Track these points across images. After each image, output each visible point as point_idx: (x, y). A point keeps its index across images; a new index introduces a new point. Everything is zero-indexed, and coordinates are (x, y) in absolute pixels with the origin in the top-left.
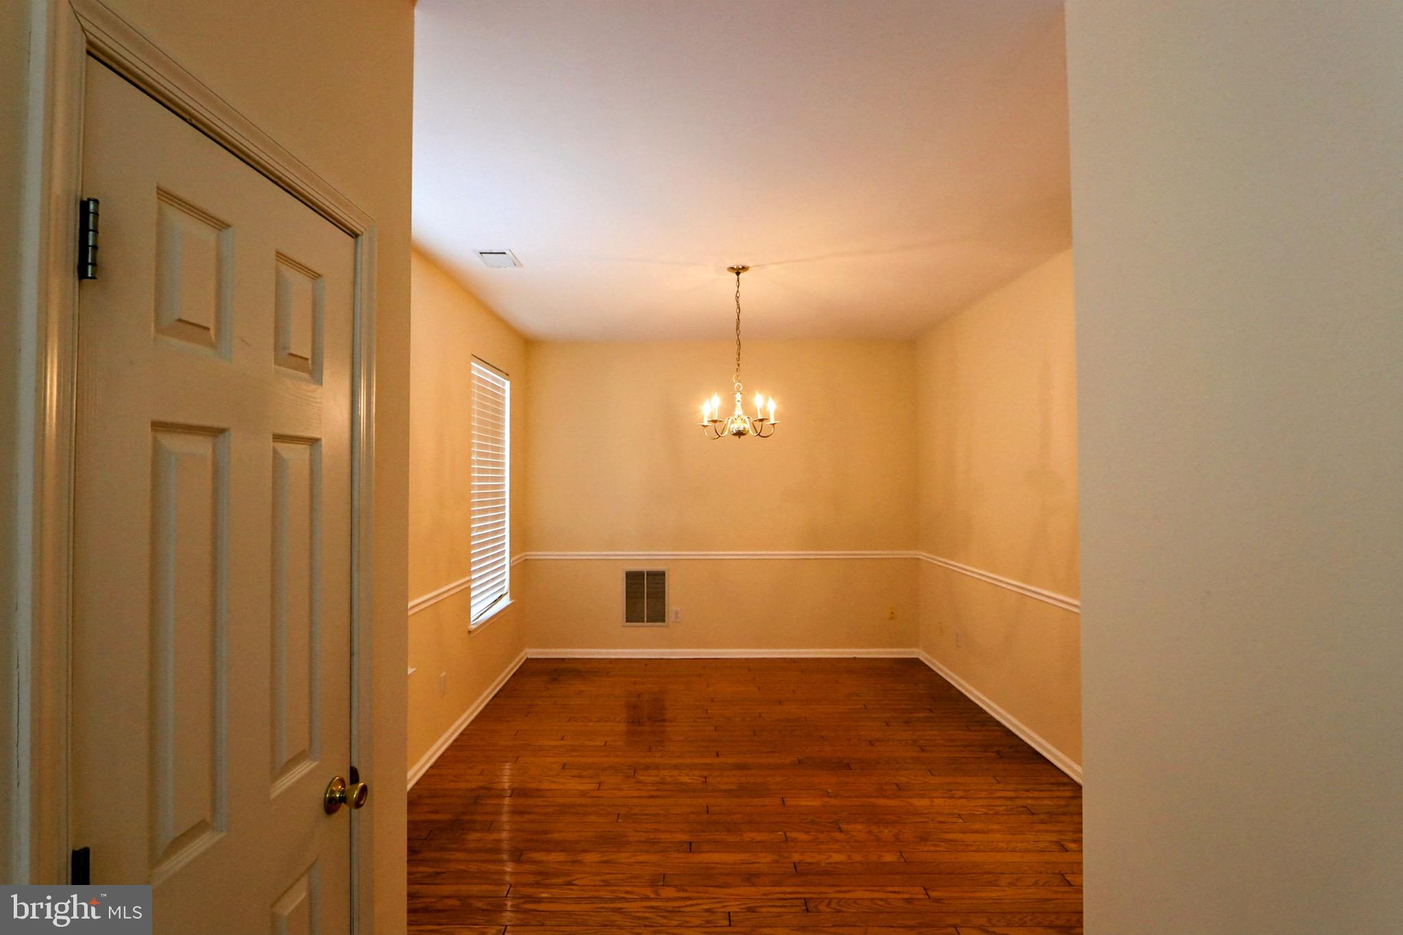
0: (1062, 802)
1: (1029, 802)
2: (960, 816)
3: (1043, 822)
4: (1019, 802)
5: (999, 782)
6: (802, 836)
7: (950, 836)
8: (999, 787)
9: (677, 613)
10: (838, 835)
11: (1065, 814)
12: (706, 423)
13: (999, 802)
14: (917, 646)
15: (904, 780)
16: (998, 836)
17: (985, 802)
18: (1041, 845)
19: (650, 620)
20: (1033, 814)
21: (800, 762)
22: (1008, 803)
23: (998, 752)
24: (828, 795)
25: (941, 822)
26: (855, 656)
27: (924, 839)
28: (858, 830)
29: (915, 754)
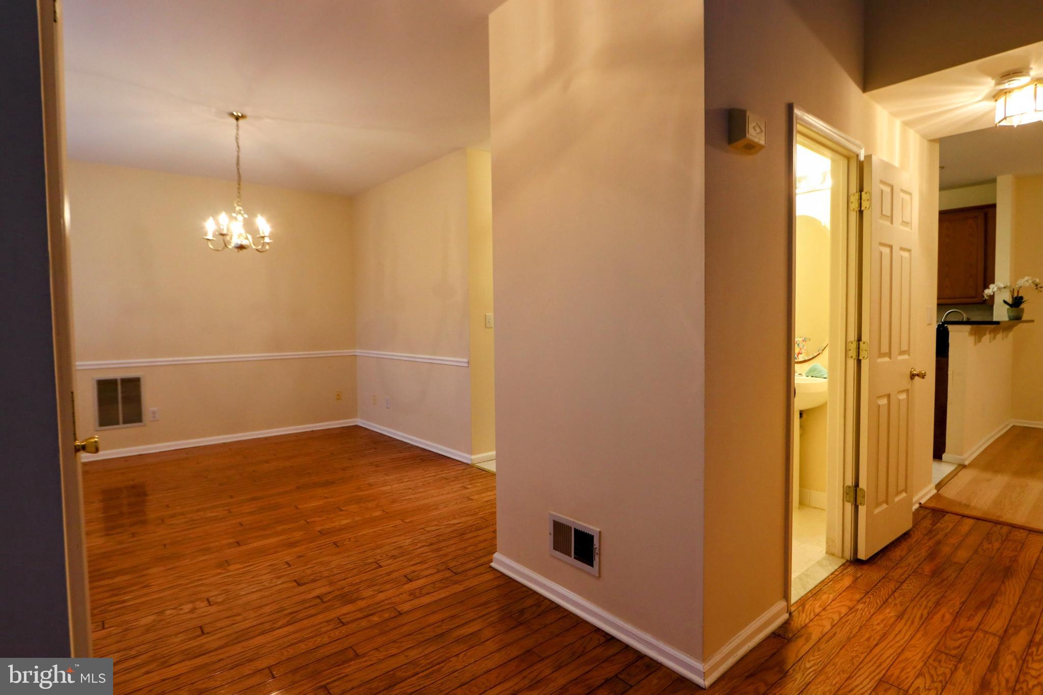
0: (461, 472)
1: (444, 475)
2: (410, 489)
3: (453, 481)
4: (439, 476)
5: (426, 471)
6: (317, 519)
7: (407, 498)
8: (426, 473)
9: (154, 413)
10: (342, 513)
11: (462, 476)
12: (210, 236)
13: (428, 479)
14: (355, 416)
15: (372, 481)
16: (433, 491)
17: (422, 480)
18: (455, 490)
19: (126, 422)
20: (447, 479)
21: (298, 488)
22: (433, 478)
23: (421, 459)
24: (326, 498)
25: (400, 493)
26: (313, 429)
27: (394, 501)
28: (353, 508)
29: (375, 469)
